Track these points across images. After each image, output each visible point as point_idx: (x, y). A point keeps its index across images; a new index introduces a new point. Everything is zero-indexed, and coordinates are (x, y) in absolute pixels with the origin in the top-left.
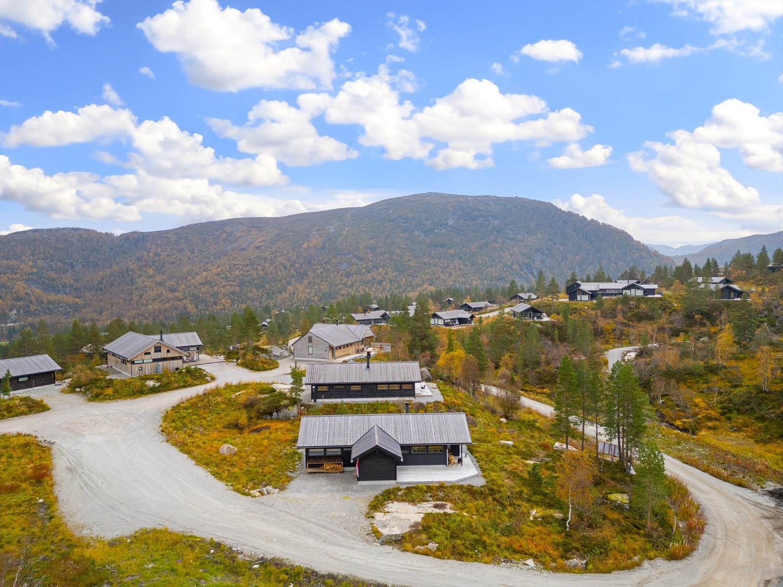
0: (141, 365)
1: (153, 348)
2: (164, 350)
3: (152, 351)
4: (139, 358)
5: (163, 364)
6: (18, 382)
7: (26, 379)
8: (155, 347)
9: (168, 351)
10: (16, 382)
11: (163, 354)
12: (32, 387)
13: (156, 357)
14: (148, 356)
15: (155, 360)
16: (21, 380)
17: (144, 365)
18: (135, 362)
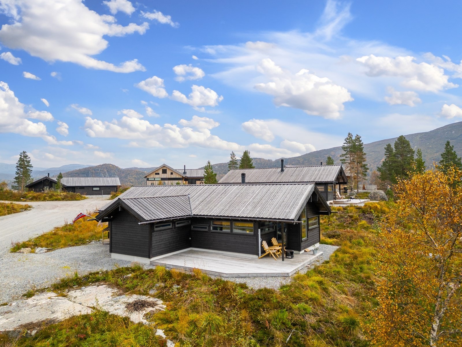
0: (152, 182)
1: (161, 170)
2: (169, 172)
3: (160, 172)
4: (152, 176)
5: (168, 183)
6: (93, 190)
7: (98, 189)
8: (163, 170)
9: (172, 174)
10: (92, 190)
11: (168, 175)
12: (102, 195)
13: (163, 177)
14: (157, 176)
15: (163, 179)
16: (94, 189)
17: (155, 181)
18: (149, 179)
